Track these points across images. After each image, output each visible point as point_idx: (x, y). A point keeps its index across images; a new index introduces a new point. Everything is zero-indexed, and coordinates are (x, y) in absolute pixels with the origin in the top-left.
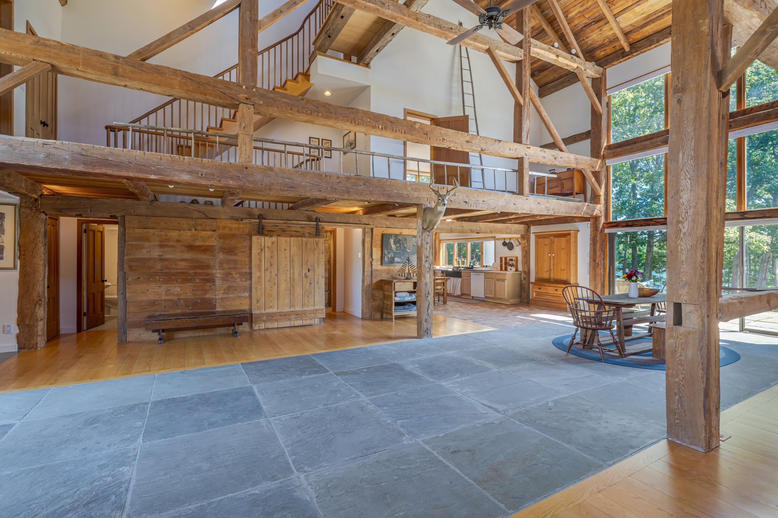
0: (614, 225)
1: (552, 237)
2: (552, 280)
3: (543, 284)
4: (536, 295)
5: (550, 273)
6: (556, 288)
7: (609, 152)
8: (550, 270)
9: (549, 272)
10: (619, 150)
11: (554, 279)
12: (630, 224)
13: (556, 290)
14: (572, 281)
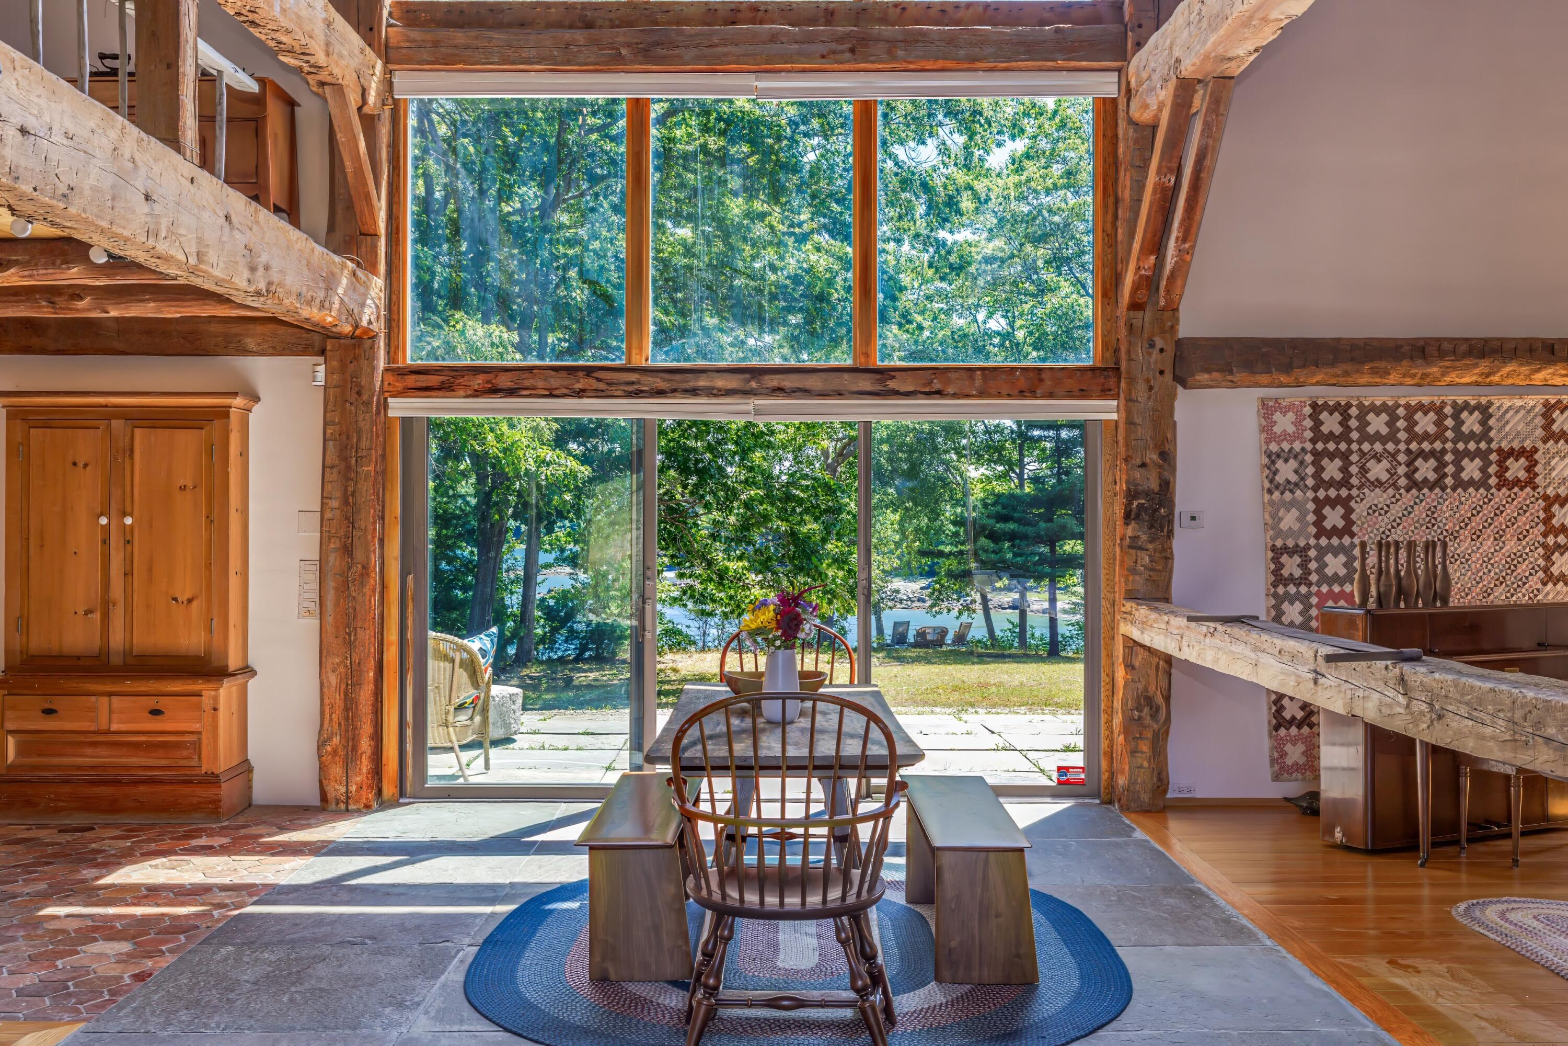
0: (435, 380)
1: (117, 424)
2: (116, 660)
3: (72, 685)
4: (19, 752)
5: (106, 618)
6: (151, 703)
7: (415, 34)
8: (106, 604)
9: (97, 616)
10: (459, 37)
11: (128, 653)
12: (504, 381)
13: (156, 712)
14: (233, 663)
